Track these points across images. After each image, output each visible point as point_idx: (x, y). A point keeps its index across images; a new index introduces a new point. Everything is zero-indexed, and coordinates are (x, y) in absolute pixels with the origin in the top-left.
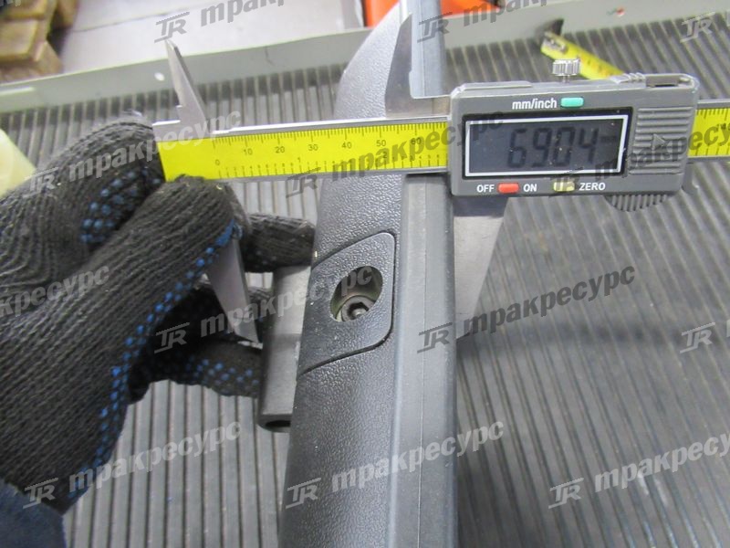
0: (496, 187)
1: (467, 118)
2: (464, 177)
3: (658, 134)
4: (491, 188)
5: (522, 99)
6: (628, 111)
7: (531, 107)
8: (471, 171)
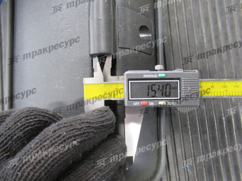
0: (140, 103)
1: (129, 80)
2: (129, 100)
3: (189, 86)
4: (138, 103)
5: (146, 74)
6: (179, 79)
7: (149, 77)
8: (131, 98)
